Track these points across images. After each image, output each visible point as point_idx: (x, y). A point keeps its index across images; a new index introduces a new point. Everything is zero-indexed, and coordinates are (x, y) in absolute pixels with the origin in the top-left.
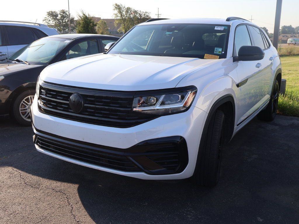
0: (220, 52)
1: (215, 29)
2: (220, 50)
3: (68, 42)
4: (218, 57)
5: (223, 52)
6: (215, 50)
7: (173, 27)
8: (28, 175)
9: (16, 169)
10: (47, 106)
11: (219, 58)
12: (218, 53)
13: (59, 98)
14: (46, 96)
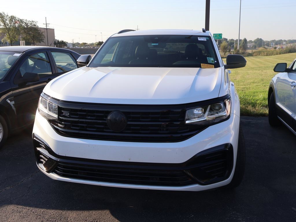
0: (212, 61)
1: (199, 39)
2: (212, 59)
3: (18, 55)
4: (213, 66)
5: (216, 62)
6: (208, 60)
7: (156, 38)
8: (42, 210)
9: (21, 207)
10: (71, 128)
11: (215, 67)
12: (211, 62)
13: (89, 117)
14: (70, 117)
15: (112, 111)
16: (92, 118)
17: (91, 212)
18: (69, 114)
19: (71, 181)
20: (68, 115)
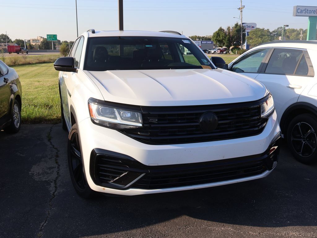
1: (184, 42)
2: (206, 61)
4: (210, 67)
6: (203, 61)
11: (212, 68)
12: (207, 64)
13: (179, 121)
14: (158, 124)
15: (203, 113)
16: (183, 121)
17: (172, 221)
18: (157, 120)
19: (164, 191)
20: (157, 122)
